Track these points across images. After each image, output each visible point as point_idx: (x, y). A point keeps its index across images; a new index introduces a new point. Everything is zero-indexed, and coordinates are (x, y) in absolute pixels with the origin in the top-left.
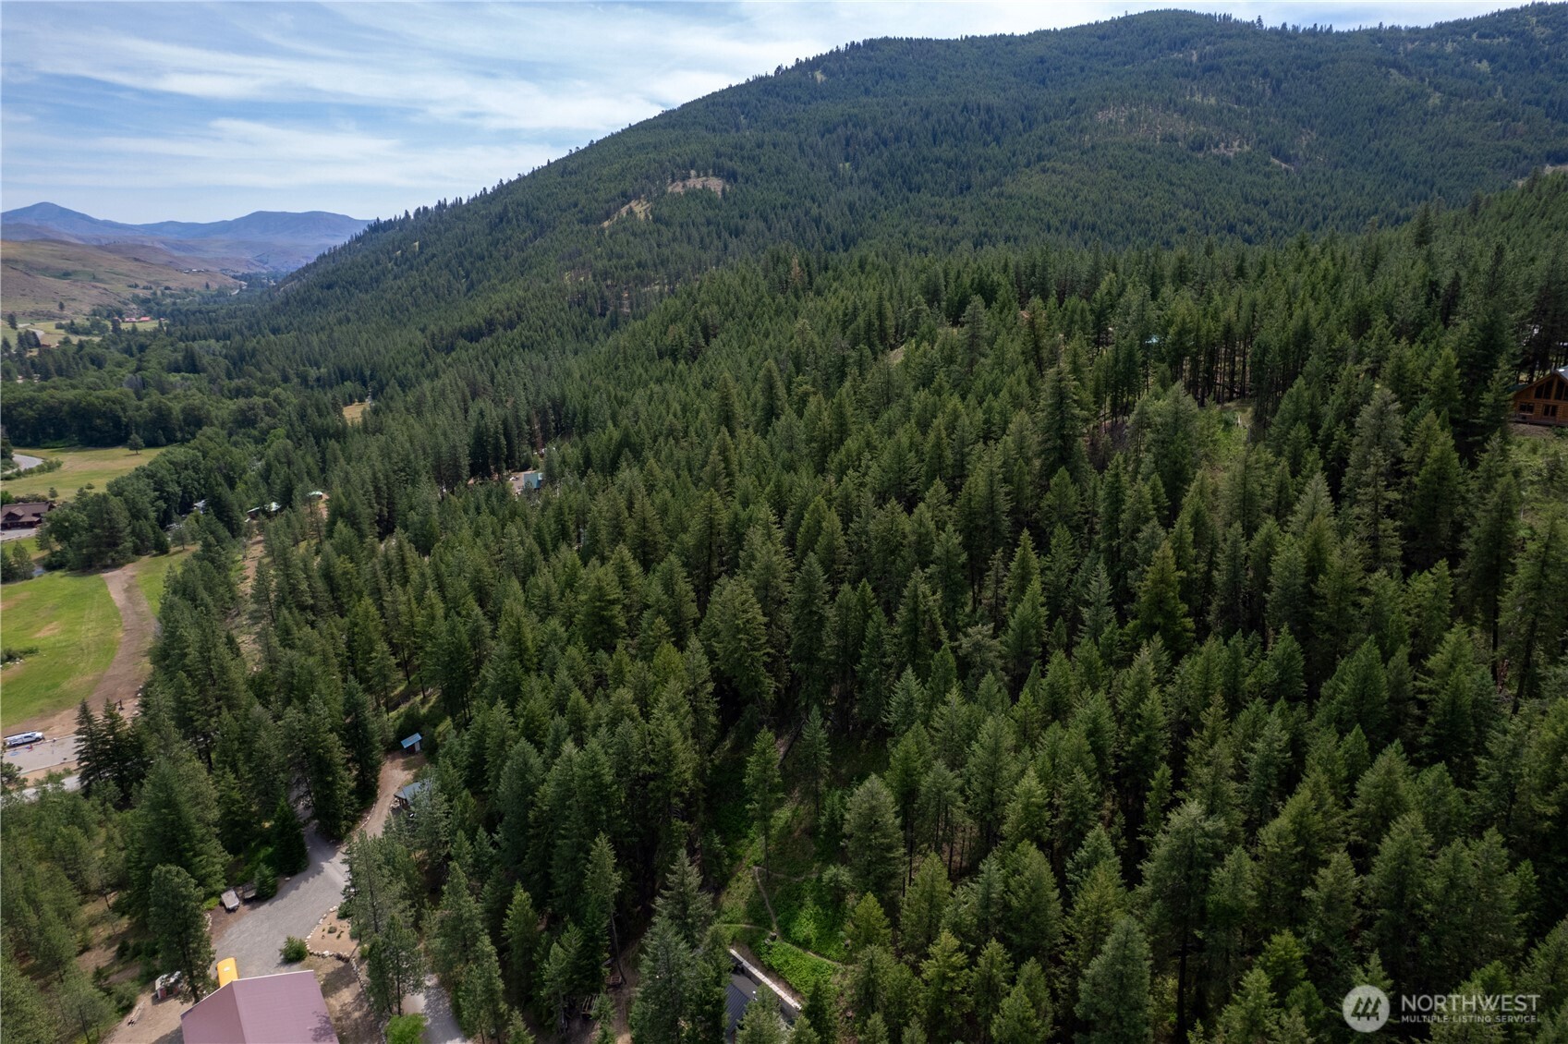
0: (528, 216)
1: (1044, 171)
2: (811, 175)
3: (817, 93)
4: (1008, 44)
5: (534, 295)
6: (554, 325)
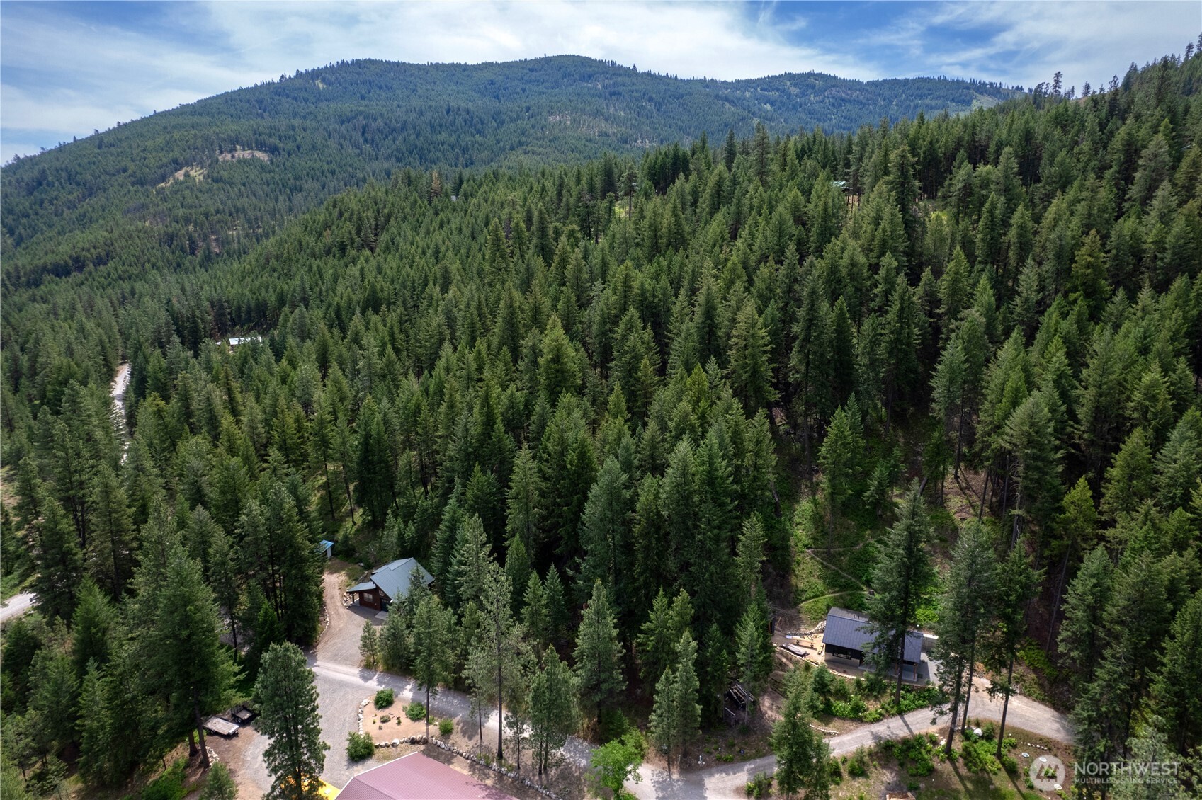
2: (343, 151)
3: (320, 97)
4: (464, 70)
5: (120, 236)
6: (149, 261)
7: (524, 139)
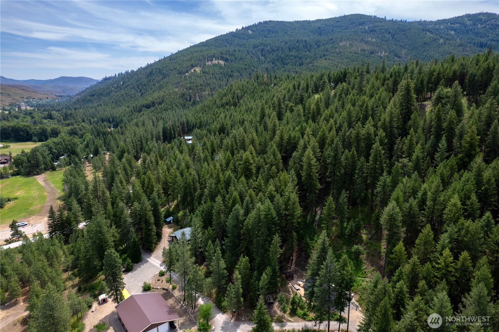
0: (160, 72)
1: (326, 59)
2: (252, 60)
3: (250, 37)
4: (308, 23)
5: (167, 94)
6: (175, 104)
7: (326, 53)
